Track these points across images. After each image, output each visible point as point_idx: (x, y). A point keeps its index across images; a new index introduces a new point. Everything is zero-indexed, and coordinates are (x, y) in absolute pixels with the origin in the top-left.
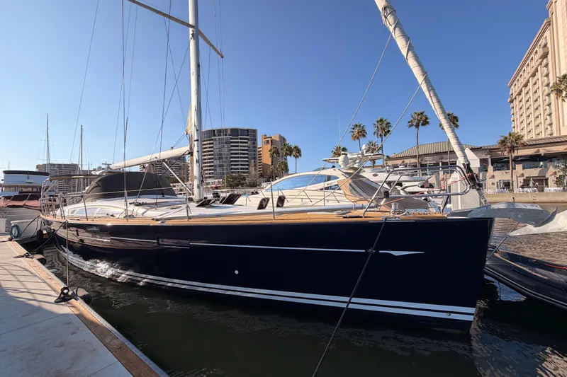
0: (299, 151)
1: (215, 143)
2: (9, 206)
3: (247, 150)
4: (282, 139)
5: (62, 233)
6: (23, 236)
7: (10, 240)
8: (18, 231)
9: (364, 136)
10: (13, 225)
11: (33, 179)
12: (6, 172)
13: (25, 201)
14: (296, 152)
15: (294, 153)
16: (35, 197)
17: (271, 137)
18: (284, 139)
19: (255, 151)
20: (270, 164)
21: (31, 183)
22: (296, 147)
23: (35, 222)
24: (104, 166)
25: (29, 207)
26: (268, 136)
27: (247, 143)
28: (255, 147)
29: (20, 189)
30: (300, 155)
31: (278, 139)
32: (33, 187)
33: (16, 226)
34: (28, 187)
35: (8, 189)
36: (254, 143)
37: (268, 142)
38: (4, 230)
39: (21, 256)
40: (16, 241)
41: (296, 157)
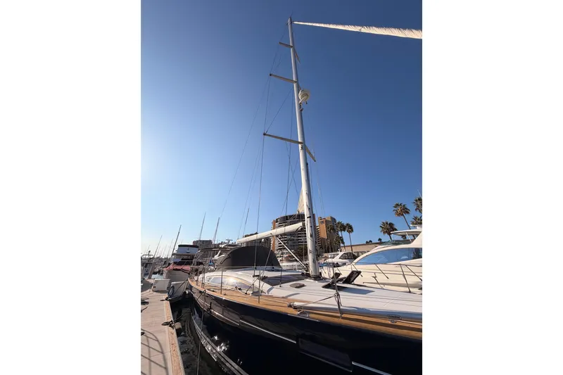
0: (351, 227)
2: (173, 269)
4: (333, 220)
5: (200, 301)
6: (176, 295)
7: (166, 299)
8: (173, 292)
9: (408, 213)
10: (171, 285)
11: (190, 250)
13: (183, 266)
14: (349, 228)
15: (347, 229)
16: (189, 263)
17: (325, 219)
18: (334, 219)
20: (326, 238)
21: (189, 253)
22: (348, 224)
23: (184, 284)
24: (226, 242)
25: (184, 271)
26: (323, 218)
29: (182, 257)
30: (352, 231)
31: (330, 220)
32: (189, 256)
33: (173, 287)
35: (177, 257)
37: (323, 222)
38: (166, 289)
39: (167, 324)
40: (170, 300)
41: (349, 232)
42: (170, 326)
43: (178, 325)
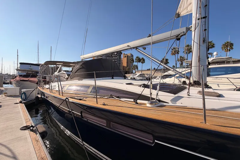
0: (144, 60)
1: (103, 56)
2: (21, 80)
3: (117, 60)
4: (132, 55)
6: (29, 99)
7: (21, 102)
8: (26, 96)
9: (178, 53)
10: (22, 92)
11: (33, 67)
12: (21, 63)
13: (29, 78)
15: (141, 61)
16: (34, 76)
17: (127, 55)
19: (120, 60)
20: (126, 66)
21: (32, 69)
22: (142, 58)
23: (35, 91)
25: (31, 81)
26: (126, 54)
27: (117, 57)
28: (120, 59)
29: (26, 72)
30: (144, 62)
31: (130, 55)
32: (32, 71)
33: (24, 93)
34: (30, 71)
35: (22, 72)
36: (120, 57)
37: (126, 56)
38: (18, 94)
39: (26, 128)
40: (24, 103)
41: (142, 63)
42: (32, 130)
43: (41, 128)
